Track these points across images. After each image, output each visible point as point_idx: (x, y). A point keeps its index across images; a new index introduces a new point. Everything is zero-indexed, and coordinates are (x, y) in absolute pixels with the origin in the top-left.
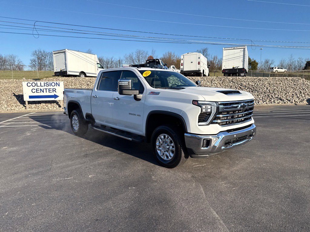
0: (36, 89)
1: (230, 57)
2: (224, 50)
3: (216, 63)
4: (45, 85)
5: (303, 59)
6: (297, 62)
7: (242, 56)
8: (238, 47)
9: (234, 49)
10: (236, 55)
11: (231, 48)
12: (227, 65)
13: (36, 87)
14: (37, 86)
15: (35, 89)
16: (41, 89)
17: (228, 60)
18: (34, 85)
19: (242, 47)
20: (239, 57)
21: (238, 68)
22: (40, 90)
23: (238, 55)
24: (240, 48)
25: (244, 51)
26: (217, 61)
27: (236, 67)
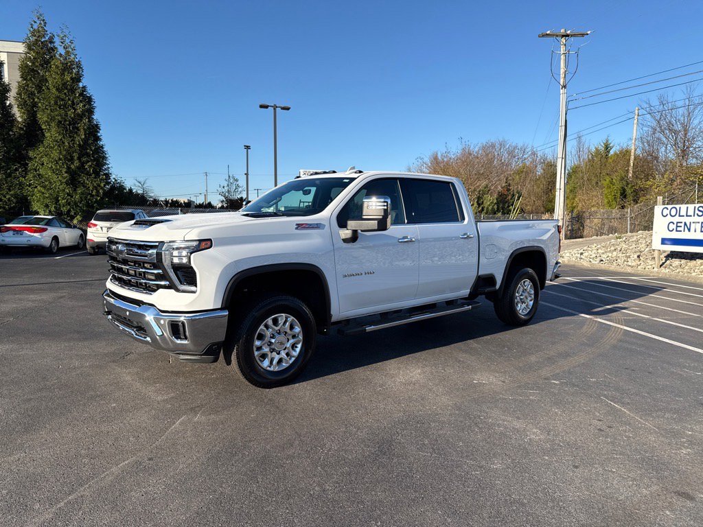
0: (677, 223)
4: (697, 212)
13: (677, 219)
14: (680, 216)
15: (674, 224)
16: (685, 224)
18: (673, 212)
22: (683, 225)
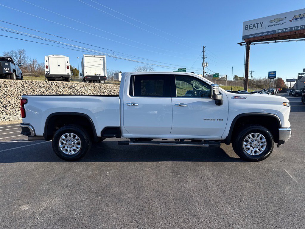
1: (92, 64)
2: (85, 57)
3: (36, 68)
5: (113, 71)
6: (109, 73)
7: (103, 65)
8: (98, 55)
9: (94, 57)
10: (96, 63)
11: (91, 56)
12: (89, 72)
17: (90, 66)
19: (102, 56)
20: (99, 65)
21: (100, 75)
23: (98, 63)
24: (100, 56)
25: (104, 60)
26: (37, 65)
27: (98, 75)
